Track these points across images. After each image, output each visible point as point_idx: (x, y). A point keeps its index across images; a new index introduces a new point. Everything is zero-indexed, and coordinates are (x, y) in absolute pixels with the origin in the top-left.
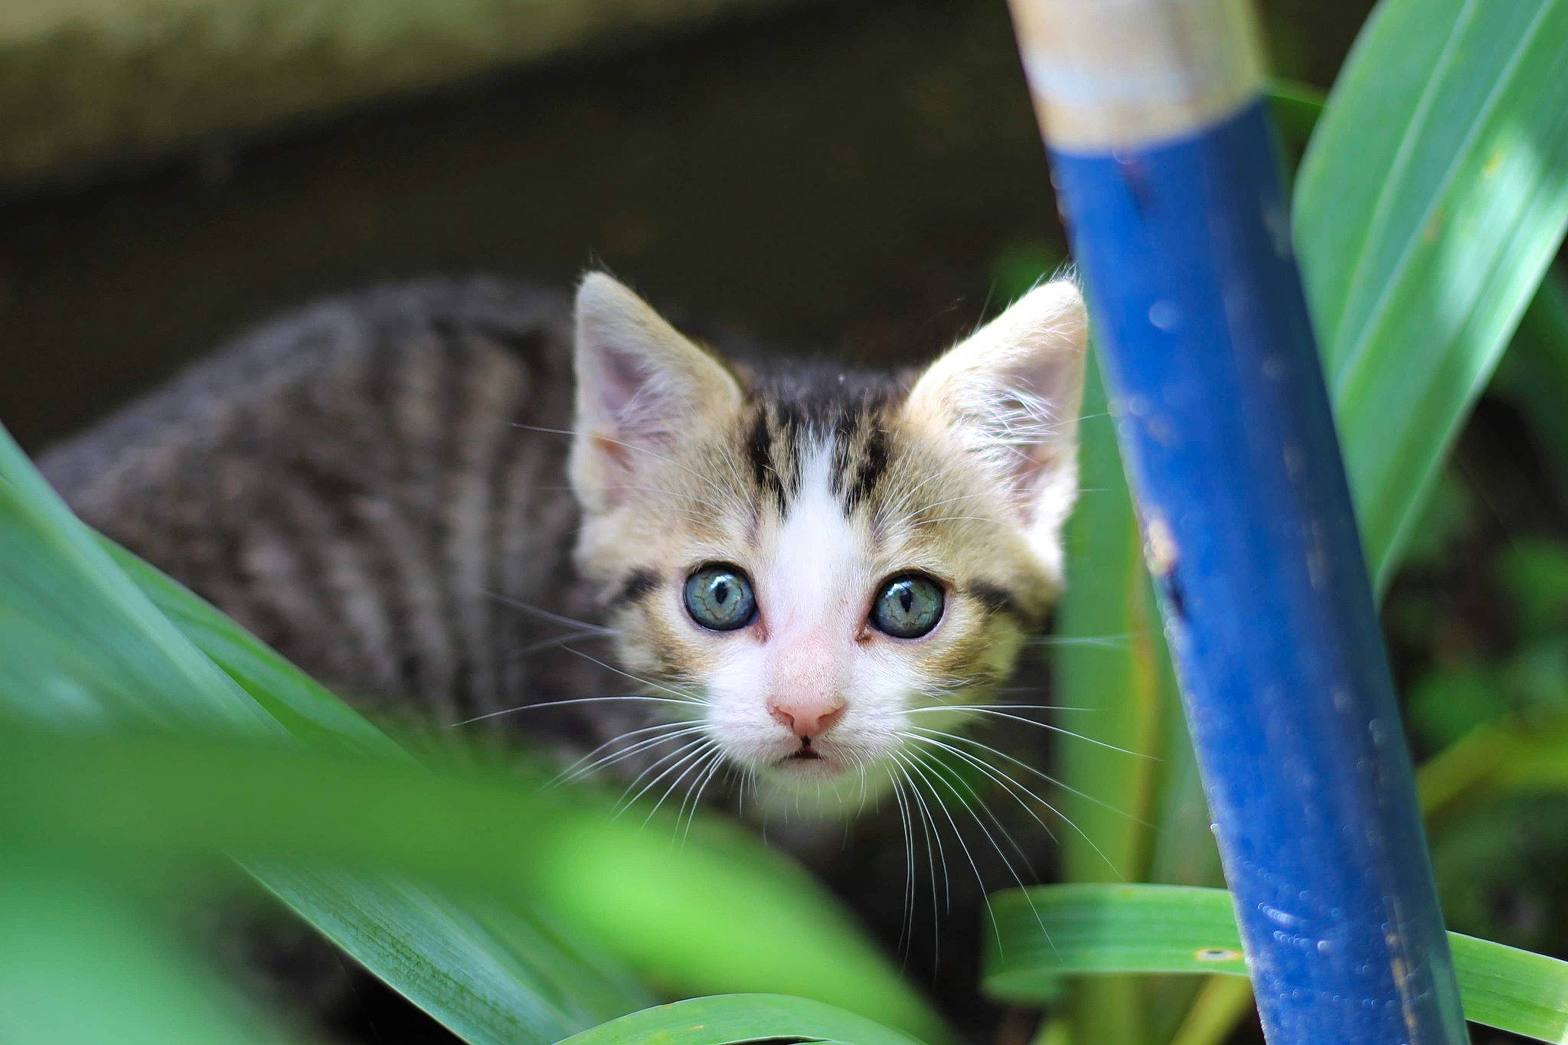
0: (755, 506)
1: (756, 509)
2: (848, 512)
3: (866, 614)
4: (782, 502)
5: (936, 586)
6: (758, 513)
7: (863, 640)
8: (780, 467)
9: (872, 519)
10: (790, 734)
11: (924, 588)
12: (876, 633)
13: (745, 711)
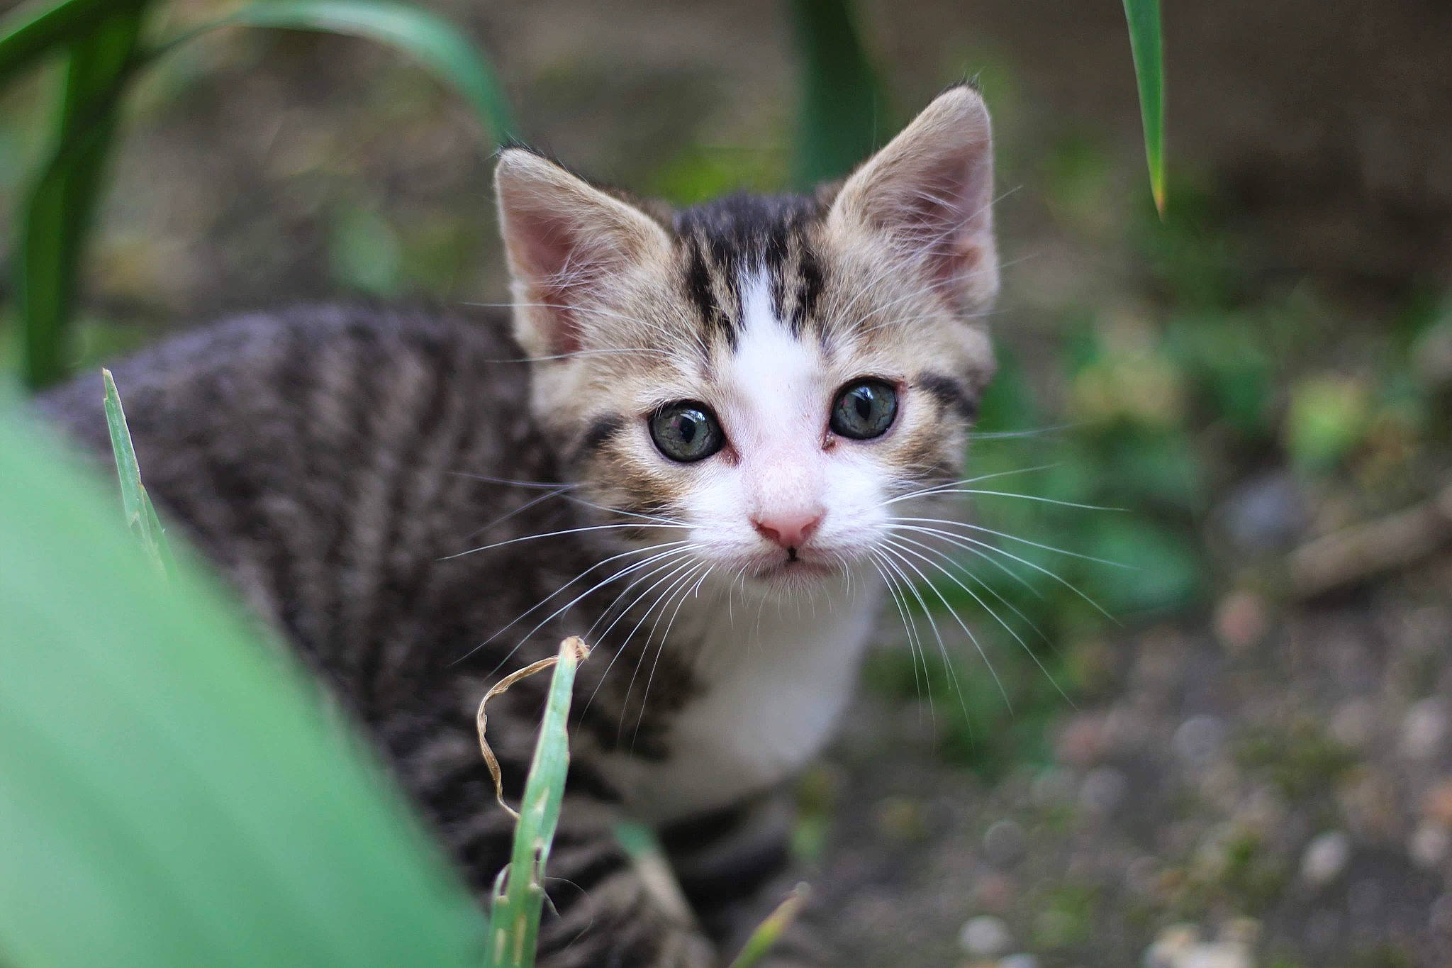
0: (704, 342)
1: (705, 345)
2: (795, 331)
3: (828, 422)
4: (731, 338)
5: (889, 387)
6: (708, 348)
7: (828, 447)
8: (724, 304)
9: (819, 336)
10: (777, 548)
11: (879, 392)
12: (839, 438)
13: (730, 529)
